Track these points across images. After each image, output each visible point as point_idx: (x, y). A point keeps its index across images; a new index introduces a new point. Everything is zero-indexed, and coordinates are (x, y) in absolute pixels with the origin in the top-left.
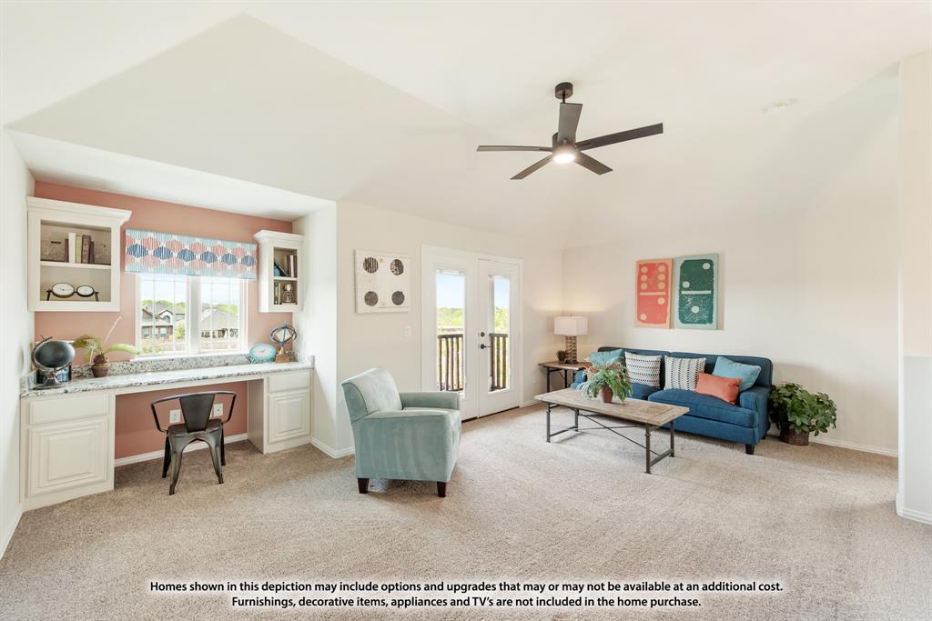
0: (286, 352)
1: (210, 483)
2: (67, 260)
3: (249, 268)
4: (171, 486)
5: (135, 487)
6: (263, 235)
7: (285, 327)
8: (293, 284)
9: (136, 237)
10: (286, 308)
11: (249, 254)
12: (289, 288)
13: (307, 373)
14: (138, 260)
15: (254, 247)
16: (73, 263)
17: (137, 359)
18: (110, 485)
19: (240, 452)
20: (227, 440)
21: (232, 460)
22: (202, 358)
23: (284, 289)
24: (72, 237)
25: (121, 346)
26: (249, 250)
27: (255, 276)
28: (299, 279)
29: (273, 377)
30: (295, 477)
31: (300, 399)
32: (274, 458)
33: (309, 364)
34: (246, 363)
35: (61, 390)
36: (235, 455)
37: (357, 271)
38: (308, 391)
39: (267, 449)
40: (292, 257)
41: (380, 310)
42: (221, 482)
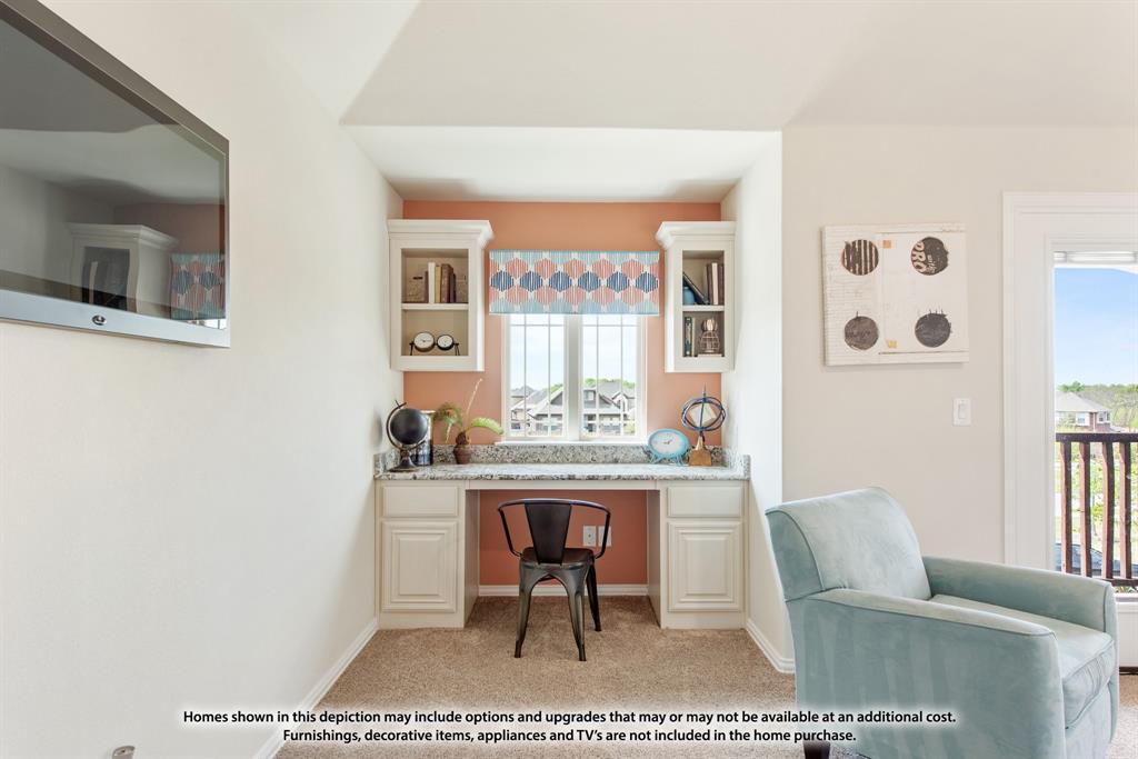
0: (708, 445)
1: (568, 654)
2: (426, 301)
3: (647, 296)
4: (517, 643)
5: (486, 633)
6: (670, 233)
7: (705, 400)
8: (719, 317)
9: (501, 261)
10: (706, 363)
11: (647, 270)
12: (710, 326)
13: (736, 490)
14: (502, 294)
15: (656, 257)
16: (432, 305)
17: (504, 442)
18: (458, 621)
19: (628, 615)
20: (604, 590)
21: (613, 626)
22: (581, 447)
23: (703, 328)
24: (432, 268)
25: (482, 421)
26: (647, 262)
27: (657, 308)
28: (727, 309)
29: (675, 489)
30: (692, 687)
31: (722, 538)
32: (675, 639)
33: (739, 471)
34: (644, 462)
35: (410, 475)
36: (619, 618)
37: (828, 273)
38: (738, 523)
39: (667, 620)
40: (715, 266)
41: (886, 360)
42: (582, 658)
